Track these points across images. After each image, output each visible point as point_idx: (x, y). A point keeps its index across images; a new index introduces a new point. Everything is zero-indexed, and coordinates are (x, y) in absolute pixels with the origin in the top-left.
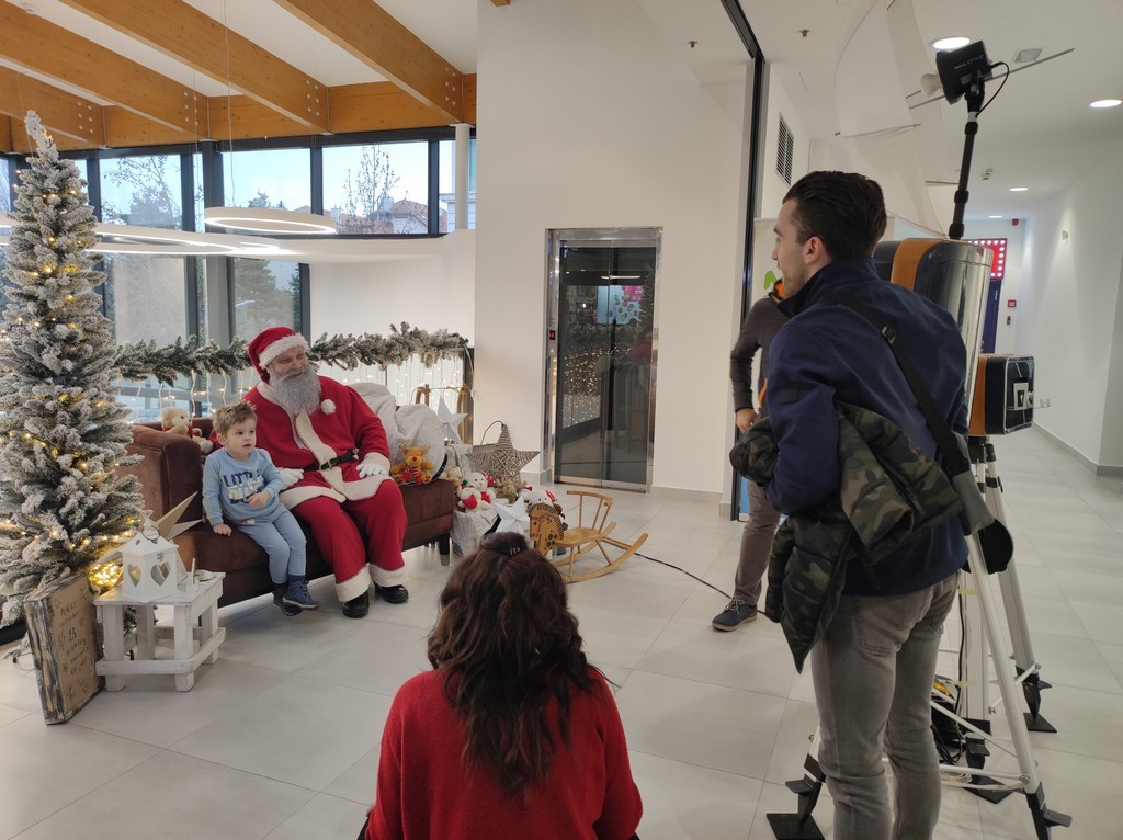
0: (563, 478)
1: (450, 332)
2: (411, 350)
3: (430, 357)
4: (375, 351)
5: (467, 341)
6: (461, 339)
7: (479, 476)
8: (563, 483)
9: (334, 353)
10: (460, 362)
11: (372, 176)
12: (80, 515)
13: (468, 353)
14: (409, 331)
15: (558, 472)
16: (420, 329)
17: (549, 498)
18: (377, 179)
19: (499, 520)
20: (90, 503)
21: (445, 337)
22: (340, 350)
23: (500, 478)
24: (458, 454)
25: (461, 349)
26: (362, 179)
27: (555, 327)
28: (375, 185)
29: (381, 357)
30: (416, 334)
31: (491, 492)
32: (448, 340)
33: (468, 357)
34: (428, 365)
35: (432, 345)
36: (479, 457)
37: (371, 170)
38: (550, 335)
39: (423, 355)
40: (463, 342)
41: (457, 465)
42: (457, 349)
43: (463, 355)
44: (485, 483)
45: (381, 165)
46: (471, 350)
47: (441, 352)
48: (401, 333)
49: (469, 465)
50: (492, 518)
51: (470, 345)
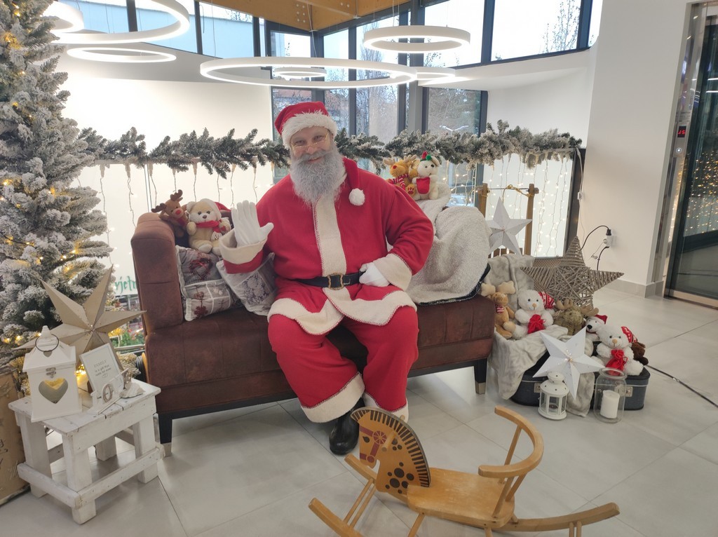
0: (677, 294)
1: (560, 132)
2: (505, 149)
3: (531, 157)
4: (460, 149)
5: (580, 141)
6: (572, 139)
7: (534, 295)
8: (676, 298)
9: (409, 150)
10: (569, 163)
11: (565, 26)
12: (11, 308)
13: (579, 154)
14: (507, 130)
15: (671, 284)
16: (522, 128)
17: (624, 336)
18: (569, 28)
19: (546, 356)
20: (21, 297)
21: (553, 137)
22: (415, 147)
23: (563, 300)
24: (513, 266)
25: (572, 150)
26: (557, 30)
27: (687, 123)
28: (567, 34)
29: (467, 155)
30: (516, 133)
31: (548, 317)
32: (556, 140)
33: (579, 158)
34: (530, 165)
35: (536, 145)
36: (540, 271)
37: (565, 21)
38: (679, 132)
39: (525, 155)
40: (574, 143)
41: (511, 279)
42: (567, 149)
43: (573, 156)
44: (540, 304)
45: (573, 17)
46: (583, 151)
47: (546, 152)
48: (497, 131)
49: (525, 281)
50: (537, 353)
51: (583, 145)
